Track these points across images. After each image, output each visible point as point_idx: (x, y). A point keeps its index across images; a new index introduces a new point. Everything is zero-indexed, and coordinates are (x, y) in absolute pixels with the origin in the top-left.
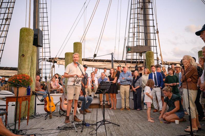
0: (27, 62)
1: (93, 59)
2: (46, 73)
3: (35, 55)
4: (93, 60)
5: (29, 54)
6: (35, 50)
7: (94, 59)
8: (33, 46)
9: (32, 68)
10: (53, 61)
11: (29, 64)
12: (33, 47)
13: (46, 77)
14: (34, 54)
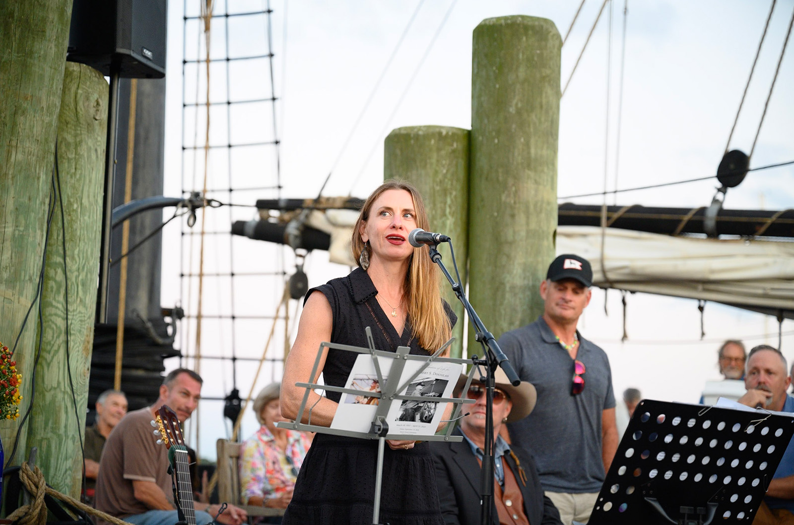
0: (10, 219)
1: (712, 213)
2: (234, 359)
3: (83, 150)
4: (710, 223)
5: (32, 147)
6: (86, 109)
7: (722, 212)
8: (75, 67)
9: (60, 276)
10: (292, 229)
11: (22, 237)
12: (68, 74)
13: (234, 395)
14: (77, 145)
